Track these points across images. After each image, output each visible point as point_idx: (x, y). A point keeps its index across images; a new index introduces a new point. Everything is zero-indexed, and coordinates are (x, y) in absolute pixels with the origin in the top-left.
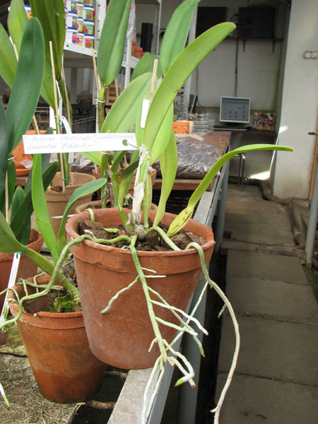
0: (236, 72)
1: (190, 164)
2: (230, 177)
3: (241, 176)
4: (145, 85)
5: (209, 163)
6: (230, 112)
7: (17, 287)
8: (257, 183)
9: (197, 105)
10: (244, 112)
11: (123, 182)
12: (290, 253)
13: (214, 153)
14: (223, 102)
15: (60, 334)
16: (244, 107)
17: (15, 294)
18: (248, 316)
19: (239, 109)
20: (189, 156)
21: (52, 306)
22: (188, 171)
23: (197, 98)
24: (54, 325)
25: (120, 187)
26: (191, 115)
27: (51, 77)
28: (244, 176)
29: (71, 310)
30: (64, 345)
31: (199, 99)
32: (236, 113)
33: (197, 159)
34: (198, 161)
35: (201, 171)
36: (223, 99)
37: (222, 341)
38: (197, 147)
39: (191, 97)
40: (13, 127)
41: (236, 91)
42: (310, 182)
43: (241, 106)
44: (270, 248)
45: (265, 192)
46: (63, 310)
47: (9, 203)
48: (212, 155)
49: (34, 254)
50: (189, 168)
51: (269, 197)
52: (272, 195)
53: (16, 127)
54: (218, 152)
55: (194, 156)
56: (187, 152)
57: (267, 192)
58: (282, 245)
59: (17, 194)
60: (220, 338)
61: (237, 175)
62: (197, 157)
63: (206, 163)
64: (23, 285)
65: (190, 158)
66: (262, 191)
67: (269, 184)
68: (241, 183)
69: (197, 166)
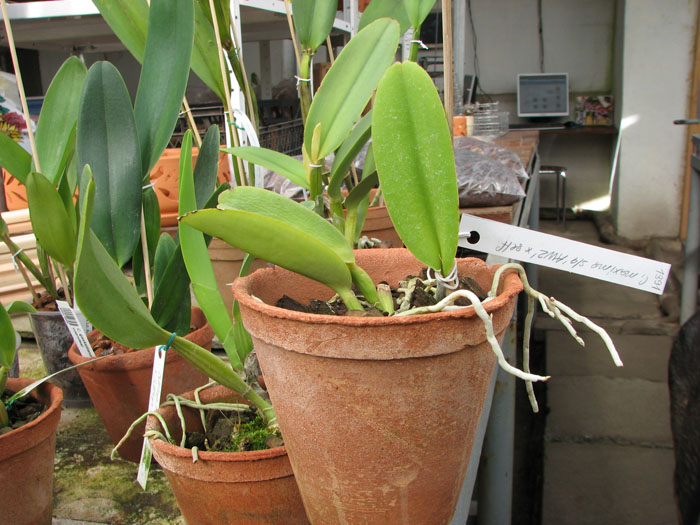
0: (541, 31)
1: (471, 181)
2: (541, 209)
3: (560, 206)
4: (378, 40)
5: (503, 177)
6: (535, 100)
7: (164, 410)
8: (589, 217)
9: (478, 92)
10: (558, 98)
11: (351, 214)
12: (653, 329)
13: (512, 162)
14: (521, 83)
15: (245, 490)
16: (558, 89)
17: (160, 423)
18: (589, 440)
19: (550, 92)
20: (467, 168)
21: (229, 440)
22: (469, 193)
23: (476, 79)
24: (233, 475)
25: (347, 224)
26: (469, 106)
27: (214, 44)
28: (566, 206)
29: (263, 446)
30: (253, 512)
31: (481, 82)
32: (544, 100)
33: (481, 172)
34: (484, 175)
35: (491, 192)
36: (521, 78)
37: (546, 487)
38: (483, 153)
39: (467, 79)
40: (149, 131)
41: (542, 63)
42: (681, 207)
43: (552, 87)
44: (620, 324)
45: (603, 230)
46: (249, 447)
47: (151, 265)
48: (509, 165)
49: (188, 346)
50: (469, 188)
51: (611, 239)
52: (615, 233)
53: (152, 129)
54: (518, 159)
55: (476, 167)
56: (465, 161)
57: (607, 230)
58: (639, 317)
59: (163, 246)
60: (542, 481)
61: (553, 205)
62: (482, 168)
63: (499, 178)
64: (175, 406)
65: (469, 172)
66: (598, 228)
67: (610, 216)
68: (561, 218)
69: (482, 185)
